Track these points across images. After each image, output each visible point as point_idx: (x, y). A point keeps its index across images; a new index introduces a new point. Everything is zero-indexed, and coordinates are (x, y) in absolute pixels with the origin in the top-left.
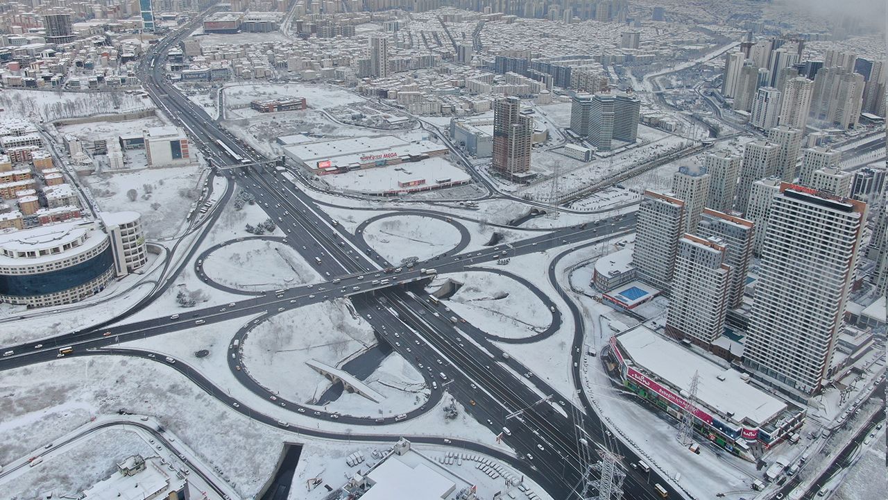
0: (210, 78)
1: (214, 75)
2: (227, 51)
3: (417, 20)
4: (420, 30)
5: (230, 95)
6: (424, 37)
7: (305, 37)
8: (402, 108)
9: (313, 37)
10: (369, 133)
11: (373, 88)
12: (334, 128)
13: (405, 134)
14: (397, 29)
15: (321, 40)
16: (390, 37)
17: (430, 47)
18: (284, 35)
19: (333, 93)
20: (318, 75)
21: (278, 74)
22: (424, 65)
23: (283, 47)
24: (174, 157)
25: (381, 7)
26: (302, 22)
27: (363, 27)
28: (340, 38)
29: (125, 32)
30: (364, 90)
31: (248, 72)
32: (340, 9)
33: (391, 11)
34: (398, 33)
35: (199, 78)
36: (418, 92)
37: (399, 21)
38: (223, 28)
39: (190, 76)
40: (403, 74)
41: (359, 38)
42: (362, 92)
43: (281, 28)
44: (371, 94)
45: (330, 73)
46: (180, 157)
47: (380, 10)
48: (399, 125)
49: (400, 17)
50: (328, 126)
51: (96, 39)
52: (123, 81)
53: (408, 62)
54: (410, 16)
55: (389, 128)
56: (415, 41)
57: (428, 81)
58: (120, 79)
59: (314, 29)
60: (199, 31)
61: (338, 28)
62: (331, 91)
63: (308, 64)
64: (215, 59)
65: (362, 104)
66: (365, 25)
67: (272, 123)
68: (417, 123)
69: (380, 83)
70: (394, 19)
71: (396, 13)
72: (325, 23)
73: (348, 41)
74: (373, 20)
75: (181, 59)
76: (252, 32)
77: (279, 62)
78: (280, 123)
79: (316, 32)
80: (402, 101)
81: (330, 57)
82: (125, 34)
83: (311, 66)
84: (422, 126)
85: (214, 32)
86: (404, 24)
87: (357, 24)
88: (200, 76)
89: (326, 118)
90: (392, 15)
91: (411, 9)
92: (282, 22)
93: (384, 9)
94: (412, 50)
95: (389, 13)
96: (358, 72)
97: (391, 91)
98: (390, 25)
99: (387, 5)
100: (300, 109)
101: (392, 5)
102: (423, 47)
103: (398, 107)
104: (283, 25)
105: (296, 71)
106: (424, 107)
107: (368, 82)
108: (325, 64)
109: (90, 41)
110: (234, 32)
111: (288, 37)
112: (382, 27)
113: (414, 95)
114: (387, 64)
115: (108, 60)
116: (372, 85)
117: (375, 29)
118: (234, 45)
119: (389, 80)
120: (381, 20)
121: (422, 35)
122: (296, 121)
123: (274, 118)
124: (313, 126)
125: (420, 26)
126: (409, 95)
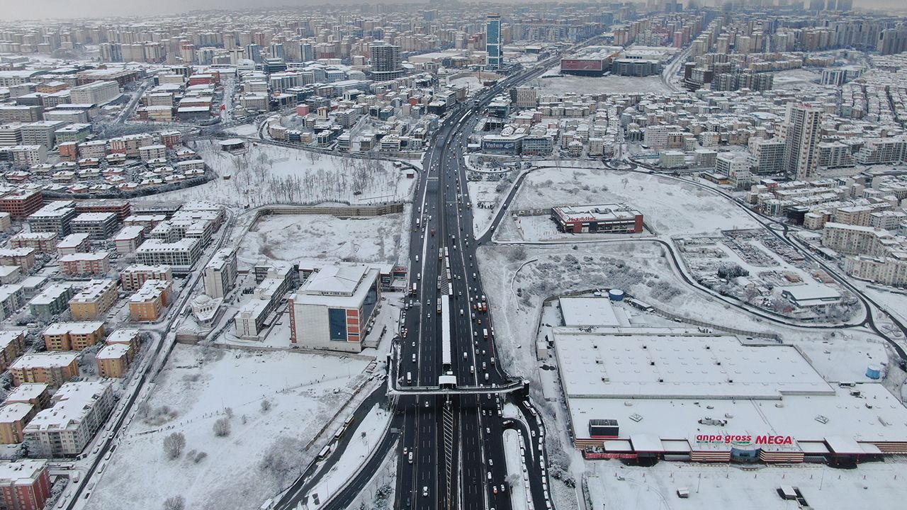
0: (520, 151)
1: (526, 146)
2: (571, 105)
3: (879, 67)
4: (884, 85)
5: (529, 186)
6: (890, 98)
7: (693, 88)
8: (829, 258)
9: (706, 89)
10: (743, 321)
11: (777, 202)
12: (676, 292)
13: (826, 340)
14: (843, 80)
15: (715, 95)
16: (830, 95)
17: (901, 118)
18: (664, 81)
19: (703, 201)
20: (689, 159)
21: (626, 151)
22: (887, 158)
23: (655, 102)
24: (334, 336)
25: (823, 43)
26: (693, 66)
27: (789, 76)
28: (745, 93)
29: (467, 67)
30: (759, 202)
31: (577, 146)
32: (759, 46)
33: (838, 52)
34: (846, 88)
35: (503, 148)
36: (870, 230)
37: (850, 68)
38: (585, 69)
39: (491, 146)
40: (842, 174)
41: (777, 95)
42: (757, 207)
43: (665, 72)
44: (773, 211)
45: (709, 160)
46: (343, 338)
47: (821, 50)
48: (818, 309)
49: (852, 61)
50: (665, 286)
51: (422, 77)
52: (404, 143)
53: (856, 148)
54: (869, 60)
55: (792, 314)
56: (873, 105)
57: (893, 198)
58: (399, 141)
59: (709, 77)
60: (556, 70)
61: (746, 77)
62: (699, 196)
63: (678, 139)
64: (551, 115)
65: (749, 235)
66: (792, 72)
67: (568, 259)
68: (859, 307)
69: (794, 194)
70: (840, 65)
71: (846, 55)
72: (727, 69)
73: (757, 99)
74: (806, 64)
75: (503, 113)
76: (623, 75)
77: (633, 131)
78: (581, 260)
79: (710, 82)
80: (832, 240)
81: (716, 128)
82: (465, 71)
83: (680, 143)
84: (869, 319)
85: (572, 73)
86: (857, 72)
87: (780, 69)
88: (506, 146)
89: (668, 265)
90: (839, 58)
91: (872, 48)
92: (669, 62)
93: (828, 47)
94: (866, 124)
95: (835, 55)
96: (757, 164)
97: (813, 214)
98: (833, 74)
99: (833, 42)
100: (629, 232)
101: (842, 43)
102: (887, 117)
103: (822, 254)
104: (668, 67)
105: (655, 147)
106: (881, 269)
107: (772, 189)
108: (706, 142)
109: (413, 79)
110: (598, 74)
111: (669, 87)
112: (819, 77)
113: (861, 234)
114: (814, 155)
115: (411, 108)
116: (777, 196)
117: (807, 79)
118: (587, 95)
119: (813, 186)
120: (819, 65)
121: (888, 93)
122: (612, 262)
123: (575, 248)
124: (638, 277)
125: (885, 79)
126: (850, 233)
